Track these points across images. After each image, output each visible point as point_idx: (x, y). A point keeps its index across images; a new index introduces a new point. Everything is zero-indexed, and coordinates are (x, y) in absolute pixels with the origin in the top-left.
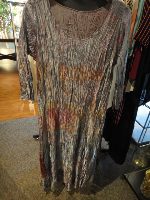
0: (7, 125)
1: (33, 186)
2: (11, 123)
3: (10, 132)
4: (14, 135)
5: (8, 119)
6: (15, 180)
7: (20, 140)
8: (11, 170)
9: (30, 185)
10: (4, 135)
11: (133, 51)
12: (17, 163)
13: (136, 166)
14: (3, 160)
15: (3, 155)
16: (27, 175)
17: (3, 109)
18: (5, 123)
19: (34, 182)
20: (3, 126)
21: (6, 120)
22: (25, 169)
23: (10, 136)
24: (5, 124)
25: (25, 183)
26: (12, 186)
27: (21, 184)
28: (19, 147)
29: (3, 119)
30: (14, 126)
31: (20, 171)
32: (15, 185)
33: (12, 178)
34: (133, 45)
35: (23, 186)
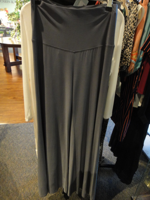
0: (20, 127)
1: (34, 194)
2: (24, 126)
3: (21, 135)
4: (24, 138)
5: (21, 121)
6: (18, 185)
7: (29, 144)
8: (16, 174)
9: (31, 192)
10: (15, 138)
11: (141, 63)
12: (22, 167)
13: (148, 188)
14: (10, 163)
15: (11, 158)
16: (30, 181)
17: (19, 111)
18: (18, 125)
19: (35, 190)
20: (16, 128)
21: (19, 123)
22: (29, 175)
23: (20, 139)
24: (18, 127)
25: (27, 190)
26: (14, 191)
27: (23, 190)
28: (27, 151)
29: (18, 121)
30: (26, 129)
31: (24, 176)
32: (17, 190)
33: (15, 183)
34: (141, 57)
35: (24, 192)
